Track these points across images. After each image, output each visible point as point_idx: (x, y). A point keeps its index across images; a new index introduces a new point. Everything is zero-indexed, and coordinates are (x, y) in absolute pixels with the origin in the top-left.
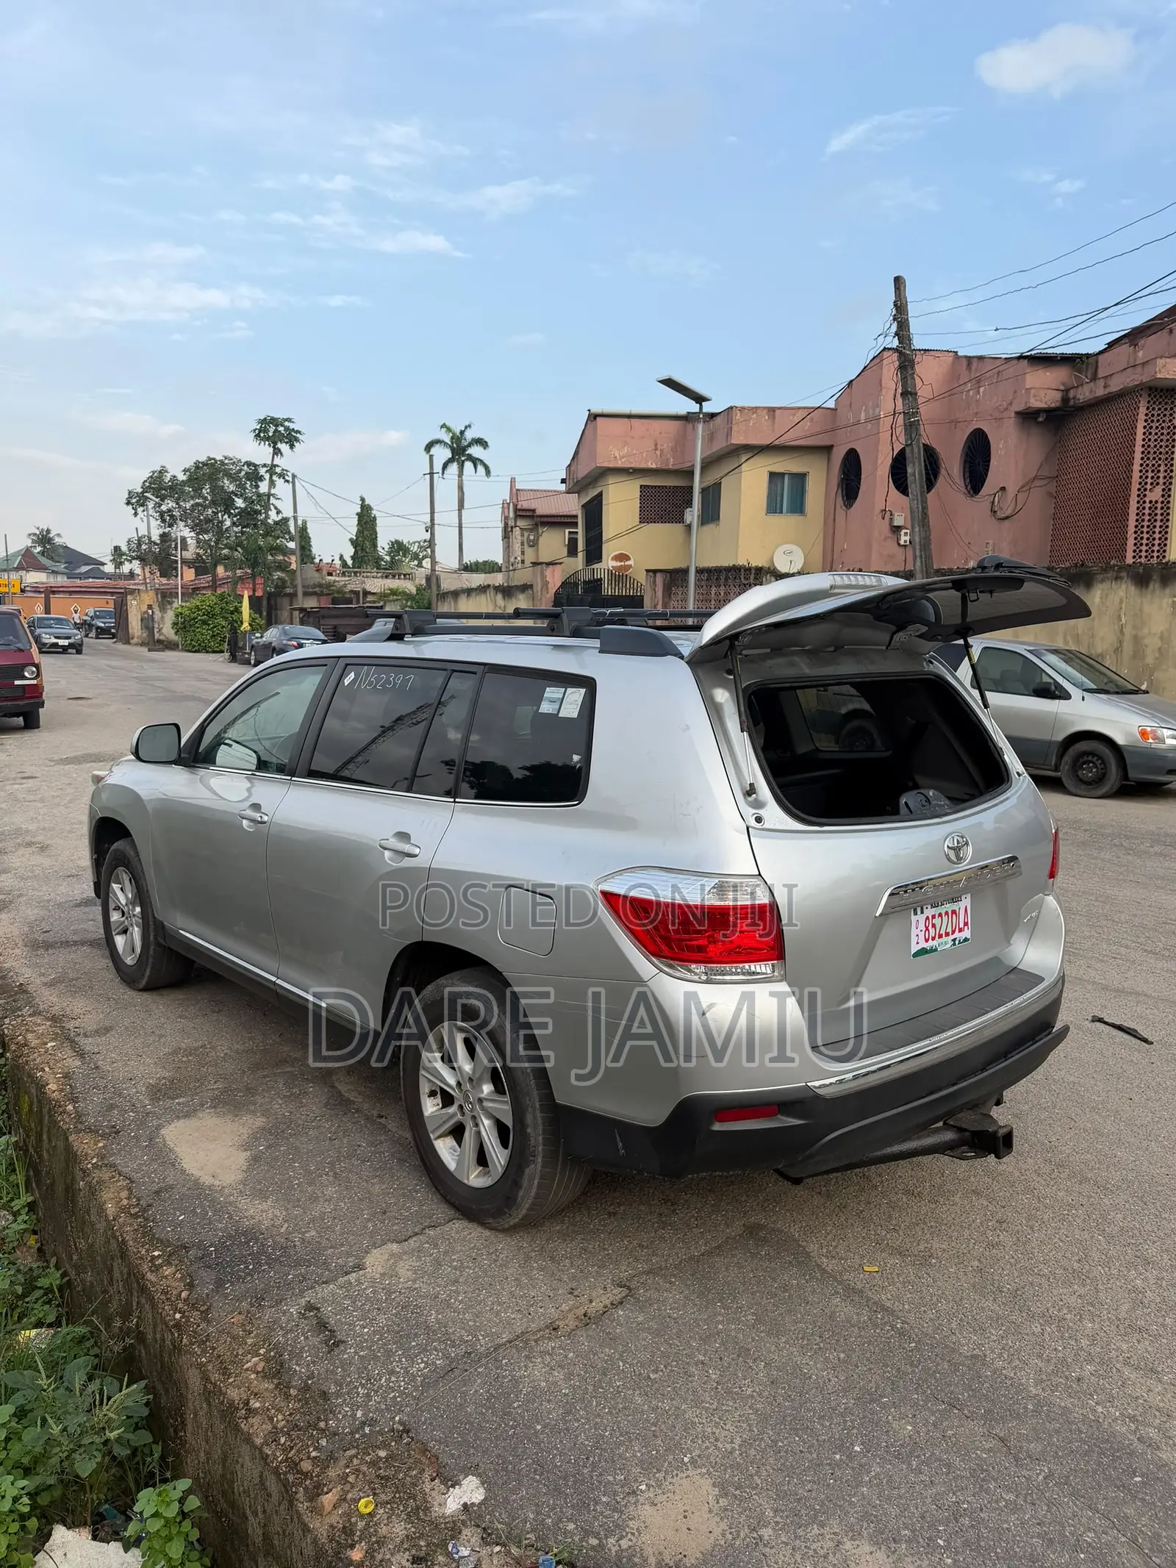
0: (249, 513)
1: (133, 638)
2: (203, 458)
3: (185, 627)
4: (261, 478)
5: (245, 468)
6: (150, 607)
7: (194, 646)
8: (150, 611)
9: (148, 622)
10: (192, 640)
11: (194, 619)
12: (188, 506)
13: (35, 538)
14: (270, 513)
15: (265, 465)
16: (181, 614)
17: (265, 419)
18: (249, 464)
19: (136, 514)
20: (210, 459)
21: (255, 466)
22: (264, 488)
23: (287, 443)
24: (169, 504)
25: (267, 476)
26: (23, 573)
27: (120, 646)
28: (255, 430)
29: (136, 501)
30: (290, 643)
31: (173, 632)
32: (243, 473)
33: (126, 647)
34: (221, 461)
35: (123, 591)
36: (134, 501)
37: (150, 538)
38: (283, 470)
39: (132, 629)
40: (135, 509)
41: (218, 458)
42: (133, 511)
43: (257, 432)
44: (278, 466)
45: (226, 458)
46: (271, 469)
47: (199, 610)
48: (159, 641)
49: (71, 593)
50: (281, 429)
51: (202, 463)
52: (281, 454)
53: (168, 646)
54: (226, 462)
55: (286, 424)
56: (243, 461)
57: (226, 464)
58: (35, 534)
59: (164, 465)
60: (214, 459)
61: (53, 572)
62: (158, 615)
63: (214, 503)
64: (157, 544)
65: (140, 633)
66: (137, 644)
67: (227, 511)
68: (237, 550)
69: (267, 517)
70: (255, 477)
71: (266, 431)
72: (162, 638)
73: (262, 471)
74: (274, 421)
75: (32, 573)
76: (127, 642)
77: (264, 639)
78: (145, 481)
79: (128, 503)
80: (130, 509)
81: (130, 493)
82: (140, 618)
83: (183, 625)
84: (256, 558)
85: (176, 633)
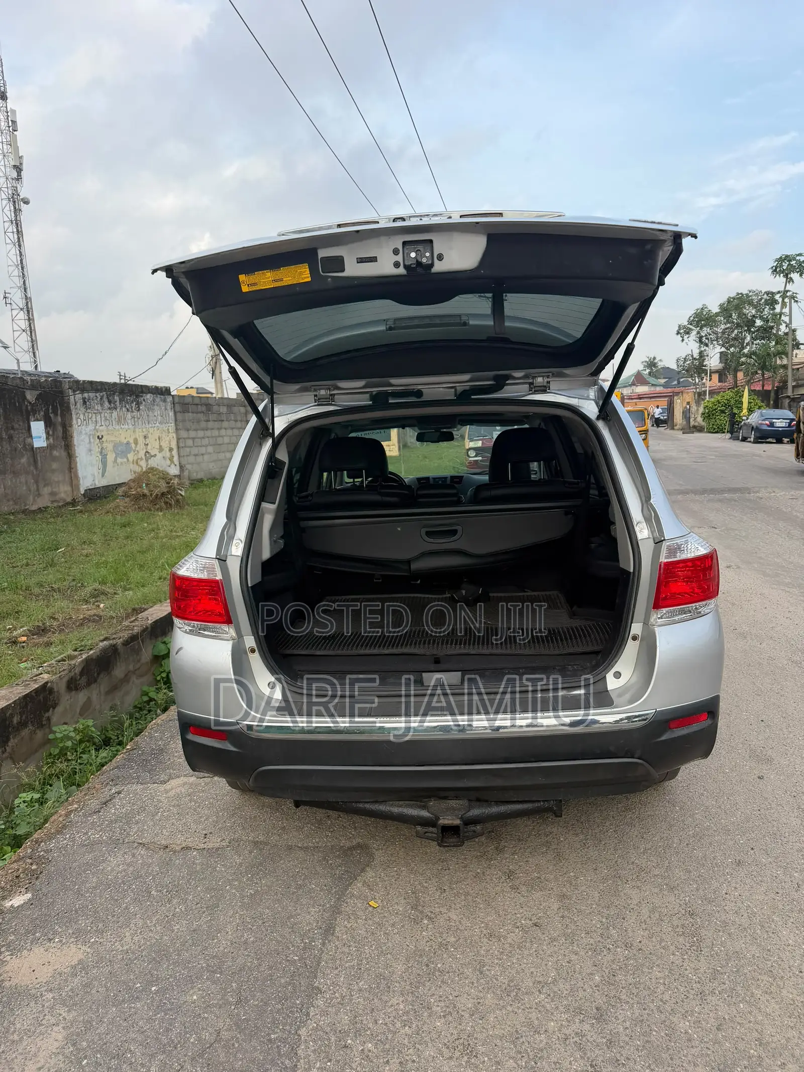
0: (765, 330)
1: (676, 425)
2: (733, 295)
3: (709, 416)
4: (776, 302)
5: (765, 296)
6: (688, 403)
7: (714, 429)
8: (688, 406)
9: (686, 414)
10: (713, 425)
11: (715, 410)
12: (719, 330)
13: (646, 364)
14: (781, 327)
15: (779, 292)
16: (707, 406)
17: (781, 257)
18: (767, 293)
19: (683, 340)
20: (738, 294)
21: (773, 293)
22: (778, 308)
23: (798, 272)
24: (706, 331)
25: (780, 300)
26: (634, 387)
27: (669, 432)
28: (772, 267)
29: (683, 332)
30: (764, 422)
31: (702, 419)
32: (763, 301)
33: (672, 431)
34: (747, 295)
35: (671, 394)
36: (682, 331)
37: (692, 356)
38: (793, 293)
39: (676, 419)
40: (682, 337)
41: (744, 293)
42: (681, 339)
43: (774, 268)
44: (789, 291)
45: (750, 292)
46: (784, 294)
47: (719, 403)
48: (694, 427)
49: (651, 398)
50: (793, 262)
51: (732, 298)
52: (793, 282)
53: (699, 429)
54: (750, 294)
55: (798, 258)
56: (763, 292)
57: (751, 296)
58: (646, 361)
59: (704, 303)
60: (741, 294)
61: (653, 385)
62: (694, 408)
63: (738, 326)
64: (697, 360)
65: (681, 422)
66: (678, 430)
67: (749, 331)
68: (751, 358)
69: (778, 330)
70: (772, 302)
71: (781, 266)
72: (696, 424)
73: (777, 297)
74: (788, 258)
75: (639, 387)
76: (673, 429)
77: (749, 420)
78: (691, 317)
79: (678, 333)
80: (679, 338)
81: (679, 326)
82: (682, 411)
83: (707, 416)
84: (765, 362)
85: (703, 420)
